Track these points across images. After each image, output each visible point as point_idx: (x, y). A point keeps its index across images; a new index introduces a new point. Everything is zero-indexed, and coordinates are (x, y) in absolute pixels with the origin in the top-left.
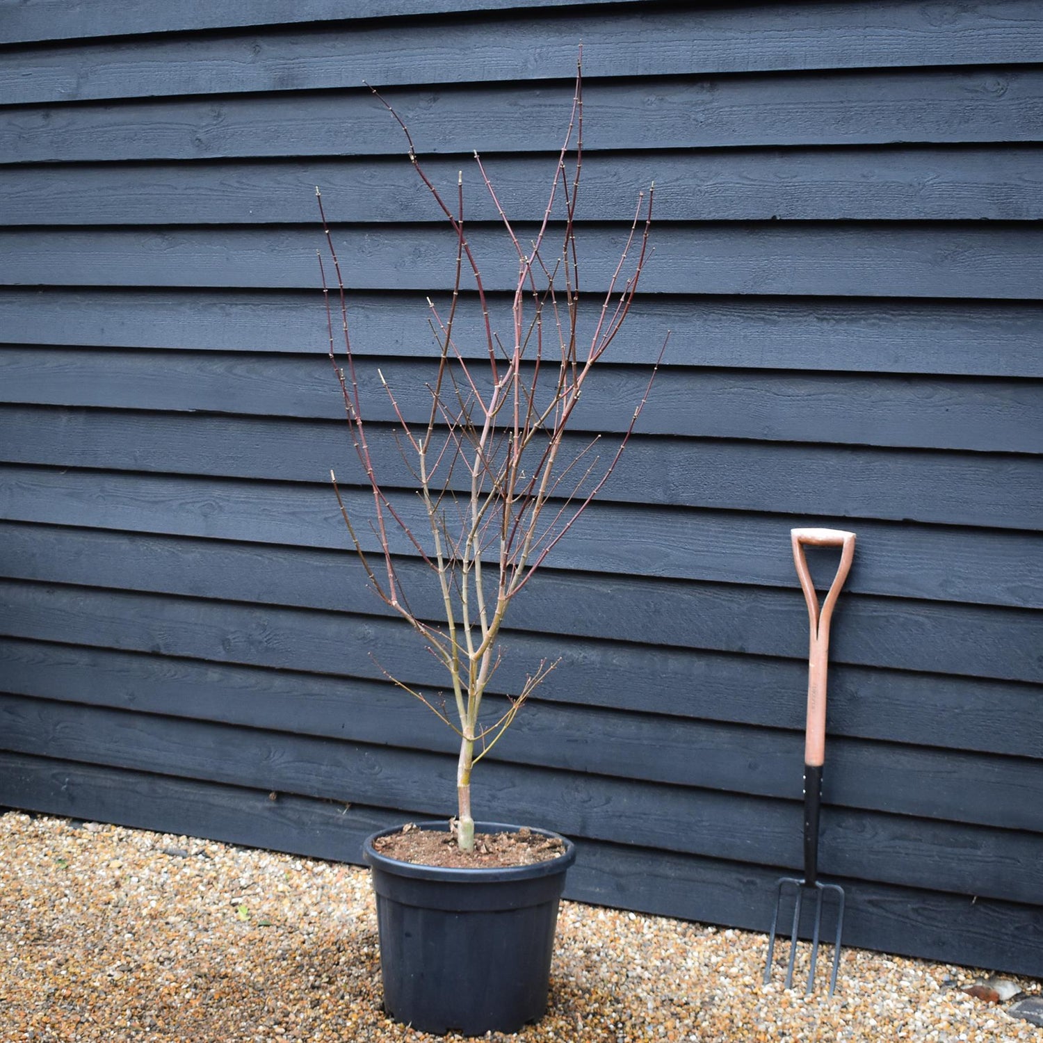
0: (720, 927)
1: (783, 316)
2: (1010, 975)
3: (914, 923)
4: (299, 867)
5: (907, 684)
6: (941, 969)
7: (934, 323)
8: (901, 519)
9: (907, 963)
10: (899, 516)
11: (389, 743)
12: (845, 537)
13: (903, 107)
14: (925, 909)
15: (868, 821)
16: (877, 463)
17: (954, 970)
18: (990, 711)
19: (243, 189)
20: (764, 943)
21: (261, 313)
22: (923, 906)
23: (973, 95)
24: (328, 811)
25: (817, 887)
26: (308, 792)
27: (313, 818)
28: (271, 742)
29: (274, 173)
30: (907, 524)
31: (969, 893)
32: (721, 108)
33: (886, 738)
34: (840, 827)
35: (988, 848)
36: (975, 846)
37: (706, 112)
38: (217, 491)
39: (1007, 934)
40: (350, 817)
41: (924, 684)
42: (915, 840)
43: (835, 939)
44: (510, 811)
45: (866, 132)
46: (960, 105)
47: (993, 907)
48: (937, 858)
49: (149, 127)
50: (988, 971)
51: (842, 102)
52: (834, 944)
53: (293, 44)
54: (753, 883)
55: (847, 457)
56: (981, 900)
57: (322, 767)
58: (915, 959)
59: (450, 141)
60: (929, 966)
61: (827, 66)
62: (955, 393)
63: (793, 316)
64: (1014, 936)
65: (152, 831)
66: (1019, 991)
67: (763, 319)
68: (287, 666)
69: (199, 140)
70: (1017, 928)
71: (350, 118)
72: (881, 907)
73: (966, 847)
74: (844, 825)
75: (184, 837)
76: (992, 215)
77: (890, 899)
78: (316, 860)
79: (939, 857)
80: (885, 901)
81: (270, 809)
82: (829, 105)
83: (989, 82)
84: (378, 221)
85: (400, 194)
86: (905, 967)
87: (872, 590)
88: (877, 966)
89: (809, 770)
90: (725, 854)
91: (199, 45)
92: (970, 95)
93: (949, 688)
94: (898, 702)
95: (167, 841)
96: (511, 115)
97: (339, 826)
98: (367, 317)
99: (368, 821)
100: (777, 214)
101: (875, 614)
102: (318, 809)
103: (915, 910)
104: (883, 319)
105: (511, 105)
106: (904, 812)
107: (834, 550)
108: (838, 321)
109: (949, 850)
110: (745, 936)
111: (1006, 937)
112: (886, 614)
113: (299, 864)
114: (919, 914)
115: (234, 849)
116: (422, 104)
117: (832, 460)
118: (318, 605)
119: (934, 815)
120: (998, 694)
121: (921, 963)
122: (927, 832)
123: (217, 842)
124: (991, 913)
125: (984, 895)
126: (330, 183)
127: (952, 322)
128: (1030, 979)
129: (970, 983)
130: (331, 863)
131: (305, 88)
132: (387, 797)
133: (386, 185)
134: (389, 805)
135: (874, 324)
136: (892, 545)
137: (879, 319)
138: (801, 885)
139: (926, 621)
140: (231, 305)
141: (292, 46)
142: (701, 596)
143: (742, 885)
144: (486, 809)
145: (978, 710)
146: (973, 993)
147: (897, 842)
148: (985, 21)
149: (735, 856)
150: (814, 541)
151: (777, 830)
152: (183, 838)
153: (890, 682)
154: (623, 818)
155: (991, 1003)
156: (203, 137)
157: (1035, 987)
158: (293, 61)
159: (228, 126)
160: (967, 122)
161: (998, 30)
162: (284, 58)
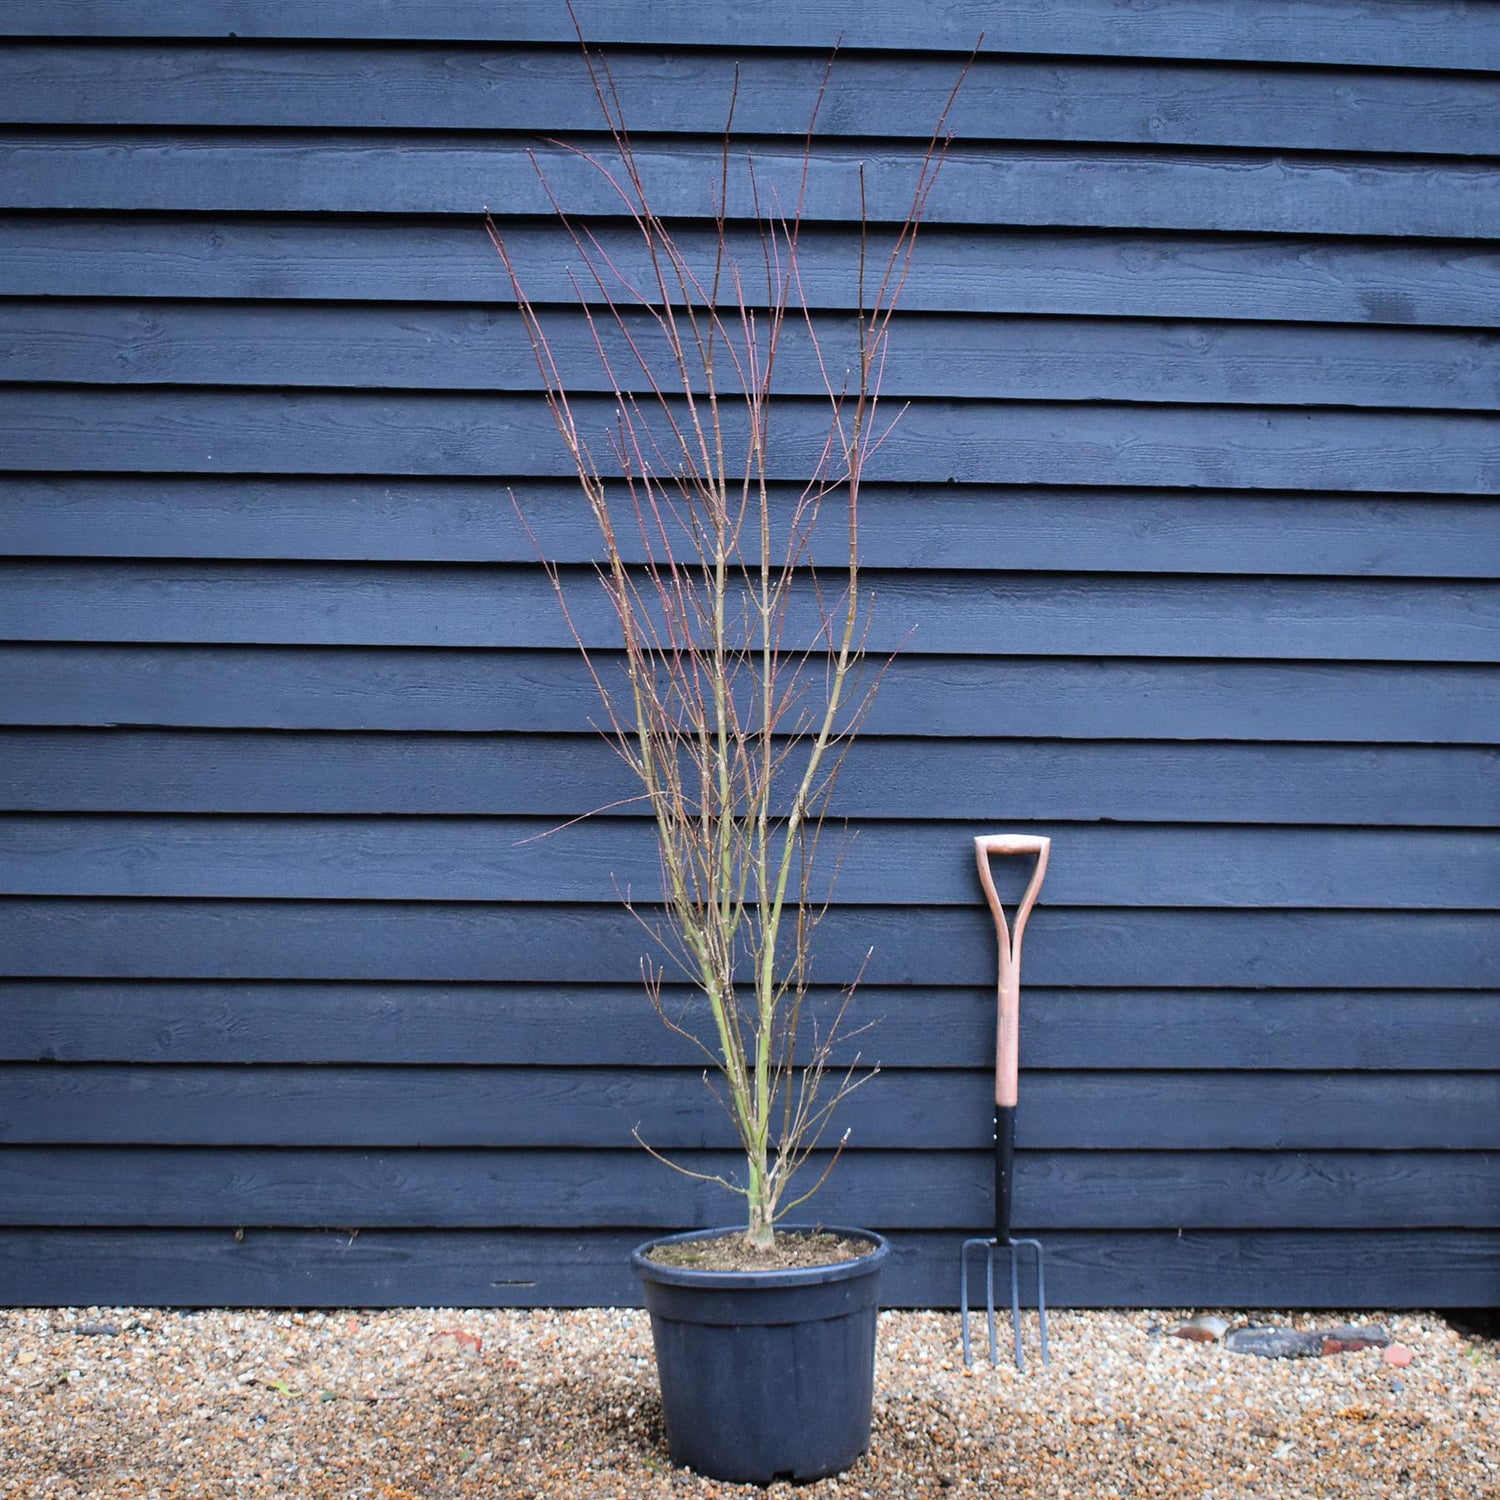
1: (954, 593)
2: (1212, 1309)
3: (1107, 1270)
4: (287, 1324)
5: (1101, 1002)
6: (1139, 1316)
7: (1131, 599)
8: (1097, 819)
9: (1102, 1315)
10: (1096, 817)
12: (1040, 842)
13: (1098, 360)
14: (1117, 1252)
15: (1054, 1162)
16: (1065, 758)
17: (1154, 1314)
18: (1194, 1023)
19: (195, 426)
20: (932, 1319)
21: (221, 592)
22: (1115, 1248)
23: (1176, 350)
24: (322, 1244)
25: (1011, 1245)
26: (296, 1222)
27: (299, 1255)
28: (231, 1163)
29: (243, 405)
30: (1106, 823)
31: (1175, 1226)
33: (1080, 1066)
34: (1023, 1173)
35: (1191, 1173)
36: (1178, 1174)
38: (145, 833)
39: (1211, 1266)
40: (355, 1248)
41: (1122, 1001)
42: (1110, 1176)
43: (1011, 1301)
44: (596, 1209)
45: (1058, 386)
46: (1163, 361)
47: (1194, 1238)
48: (1135, 1193)
49: (36, 336)
50: (1188, 1309)
51: (1027, 351)
52: (1011, 1308)
53: (274, 237)
54: (912, 1252)
55: (1029, 751)
56: (1187, 1231)
57: (316, 1187)
58: (1107, 1309)
59: (516, 375)
60: (1125, 1315)
61: (1014, 310)
62: (1153, 677)
63: (966, 593)
64: (1218, 1266)
65: (37, 1307)
66: (1228, 1326)
67: (930, 597)
68: (264, 1059)
69: (125, 358)
70: (1222, 1258)
71: (367, 339)
72: (1068, 1258)
73: (1166, 1176)
74: (1026, 1170)
75: (96, 1308)
76: (1202, 483)
77: (1078, 1246)
78: (303, 1310)
79: (1138, 1191)
80: (1073, 1250)
81: (230, 1253)
82: (1013, 354)
83: (1191, 336)
84: (411, 473)
85: (441, 440)
86: (1101, 1320)
87: (1066, 901)
88: (1070, 1324)
89: (1001, 1111)
91: (121, 230)
92: (1172, 350)
94: (1092, 1024)
95: (68, 1316)
97: (341, 1261)
98: (387, 595)
99: (384, 1249)
100: (954, 477)
101: (1063, 927)
102: (306, 1243)
103: (1108, 1256)
104: (1072, 595)
106: (1100, 1147)
107: (1024, 861)
108: (1019, 598)
109: (1148, 1182)
110: (906, 1316)
111: (1210, 1269)
112: (1078, 926)
113: (283, 1319)
114: (1113, 1259)
115: (177, 1313)
116: (472, 326)
117: (1012, 755)
118: (314, 975)
119: (1136, 1145)
120: (1203, 1002)
121: (1115, 1312)
122: (1123, 1166)
123: (147, 1307)
124: (1192, 1245)
125: (1187, 1225)
126: (334, 423)
127: (1150, 598)
128: (1233, 1310)
129: (1176, 1327)
130: (329, 1310)
131: (301, 297)
132: (419, 1213)
133: (419, 428)
134: (422, 1224)
135: (1062, 602)
136: (1083, 849)
137: (1068, 596)
138: (992, 1245)
139: (1123, 930)
140: (171, 581)
141: (275, 242)
142: (853, 923)
143: (899, 1257)
144: (563, 1211)
145: (1182, 1023)
146: (1185, 1335)
147: (1090, 1182)
148: (1187, 271)
150: (1006, 850)
151: (945, 1186)
152: (93, 1310)
153: (1081, 1001)
155: (1207, 1343)
156: (131, 355)
157: (1242, 1319)
158: (278, 261)
159: (170, 341)
160: (1171, 379)
161: (1202, 282)
162: (263, 257)
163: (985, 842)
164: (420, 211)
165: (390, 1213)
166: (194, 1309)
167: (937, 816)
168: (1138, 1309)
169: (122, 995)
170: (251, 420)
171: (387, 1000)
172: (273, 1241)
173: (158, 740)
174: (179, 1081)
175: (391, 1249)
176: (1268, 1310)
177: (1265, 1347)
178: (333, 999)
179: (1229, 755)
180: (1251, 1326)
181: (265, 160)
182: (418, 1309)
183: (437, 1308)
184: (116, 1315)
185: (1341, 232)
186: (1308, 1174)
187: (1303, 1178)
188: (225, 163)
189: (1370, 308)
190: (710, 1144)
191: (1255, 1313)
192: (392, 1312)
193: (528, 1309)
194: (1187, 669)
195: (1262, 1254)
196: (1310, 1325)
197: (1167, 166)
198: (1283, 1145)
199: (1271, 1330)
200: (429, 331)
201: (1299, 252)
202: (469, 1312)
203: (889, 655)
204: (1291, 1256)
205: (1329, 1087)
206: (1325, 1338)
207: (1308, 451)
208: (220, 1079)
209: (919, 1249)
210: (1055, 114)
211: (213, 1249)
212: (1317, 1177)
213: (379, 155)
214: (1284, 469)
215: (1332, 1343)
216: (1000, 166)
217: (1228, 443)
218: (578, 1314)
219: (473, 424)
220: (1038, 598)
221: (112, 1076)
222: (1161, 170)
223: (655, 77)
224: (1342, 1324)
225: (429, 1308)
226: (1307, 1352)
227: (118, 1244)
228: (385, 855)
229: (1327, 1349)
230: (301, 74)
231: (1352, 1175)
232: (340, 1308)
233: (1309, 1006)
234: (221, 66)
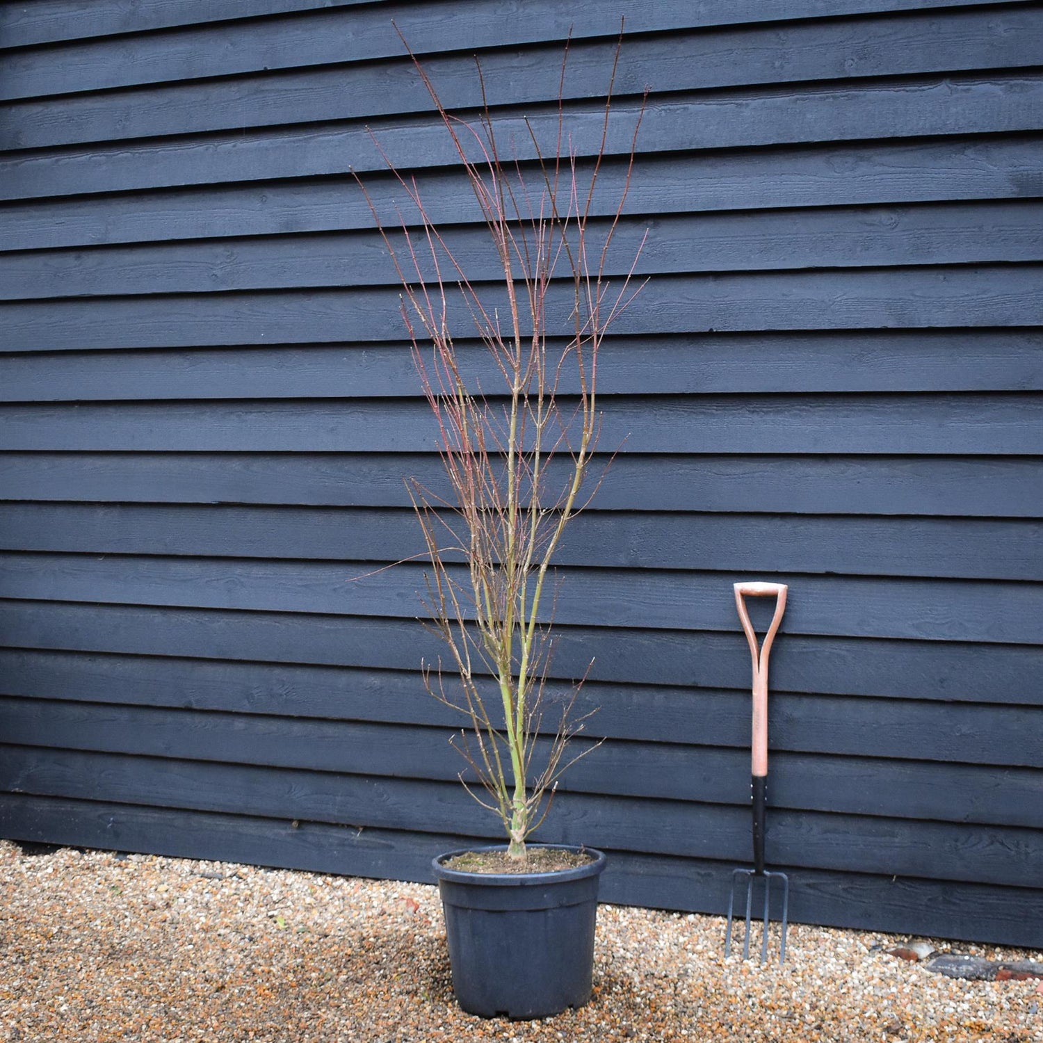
0: (683, 913)
1: (720, 410)
2: (924, 937)
3: (844, 900)
4: (321, 883)
5: (832, 705)
6: (868, 936)
7: (845, 412)
8: (824, 572)
9: (840, 933)
10: (822, 570)
11: (396, 775)
12: (779, 588)
13: (814, 239)
14: (852, 888)
15: (804, 819)
16: (802, 527)
17: (879, 936)
18: (902, 725)
19: (255, 315)
20: (721, 923)
21: (273, 419)
22: (851, 885)
23: (872, 227)
24: (343, 834)
25: (764, 876)
26: (326, 819)
27: (330, 840)
28: (292, 778)
29: (281, 301)
30: (830, 575)
31: (890, 873)
32: (664, 242)
33: (818, 751)
34: (782, 825)
35: (904, 836)
36: (893, 835)
37: (651, 245)
38: (238, 570)
39: (921, 905)
40: (362, 838)
41: (847, 705)
42: (844, 832)
43: (781, 917)
45: (784, 260)
46: (862, 236)
47: (909, 884)
48: (862, 846)
49: (171, 265)
50: (907, 936)
51: (764, 235)
53: (295, 194)
54: (709, 875)
55: (778, 522)
56: (900, 878)
57: (337, 798)
58: (847, 929)
60: (858, 935)
61: (751, 207)
62: (864, 469)
63: (728, 410)
64: (927, 906)
65: (189, 859)
66: (933, 951)
67: (703, 413)
68: (305, 714)
69: (216, 275)
70: (930, 900)
71: (347, 255)
72: (818, 889)
73: (885, 836)
74: (784, 823)
75: (218, 862)
76: (891, 324)
77: (825, 881)
78: (334, 875)
79: (864, 845)
80: (821, 884)
81: (292, 835)
82: (753, 238)
83: (884, 217)
84: (374, 340)
86: (839, 937)
87: (802, 631)
88: (816, 937)
89: (755, 780)
90: (685, 853)
91: (213, 196)
92: (868, 228)
93: (866, 707)
94: (826, 721)
95: (203, 866)
96: (485, 250)
97: (353, 846)
98: (365, 419)
99: (379, 841)
100: (713, 327)
101: (805, 650)
102: (334, 833)
103: (845, 890)
104: (804, 410)
105: (485, 242)
106: (834, 810)
107: (771, 599)
108: (767, 413)
109: (871, 839)
110: (704, 919)
111: (920, 907)
112: (814, 649)
113: (320, 880)
114: (849, 893)
115: (263, 870)
117: (764, 526)
118: (329, 662)
119: (859, 811)
120: (908, 709)
121: (852, 932)
122: (852, 825)
123: (246, 865)
124: (906, 888)
125: (901, 874)
126: (331, 309)
127: (859, 411)
128: (941, 940)
129: (893, 947)
130: (348, 877)
131: (308, 230)
132: (395, 820)
133: (379, 310)
134: (397, 827)
135: (795, 415)
136: (816, 594)
137: (800, 410)
138: (752, 874)
139: (847, 653)
140: (246, 413)
141: (295, 196)
142: (659, 641)
143: (700, 878)
144: (481, 825)
145: (892, 724)
146: (896, 954)
147: (829, 835)
148: (879, 169)
149: (694, 853)
150: (753, 593)
151: (728, 830)
152: (217, 863)
153: (819, 704)
154: (598, 827)
155: (912, 961)
156: (219, 273)
157: (946, 946)
158: (296, 209)
159: (240, 263)
160: (867, 249)
161: (890, 176)
162: (288, 206)
163: (740, 586)
164: (373, 170)
165: (379, 818)
166: (273, 869)
167: (711, 568)
169: (230, 669)
170: (286, 310)
171: (375, 680)
172: (316, 830)
173: (242, 512)
175: (383, 842)
176: (969, 943)
177: (954, 969)
178: (344, 679)
179: (922, 526)
180: (953, 954)
181: (287, 145)
182: (398, 881)
183: (408, 882)
185: (992, 131)
186: (992, 843)
187: (988, 845)
188: (267, 149)
189: (1017, 186)
191: (956, 943)
192: (383, 882)
194: (890, 462)
195: (960, 900)
196: (999, 956)
197: (862, 93)
198: (969, 820)
199: (966, 958)
201: (964, 148)
203: (612, 454)
204: (982, 904)
205: (1007, 779)
206: (1001, 968)
207: (975, 297)
208: (283, 725)
209: (714, 873)
210: (777, 64)
211: (282, 832)
212: (998, 845)
213: (351, 136)
214: (955, 312)
215: (1004, 972)
216: (741, 104)
217: (913, 295)
219: (411, 306)
220: (778, 412)
222: (857, 96)
223: (512, 67)
224: (1023, 959)
225: (403, 881)
226: (984, 976)
228: (369, 587)
229: (999, 977)
230: (306, 89)
231: (1027, 846)
232: (354, 876)
233: (989, 716)
234: (263, 88)
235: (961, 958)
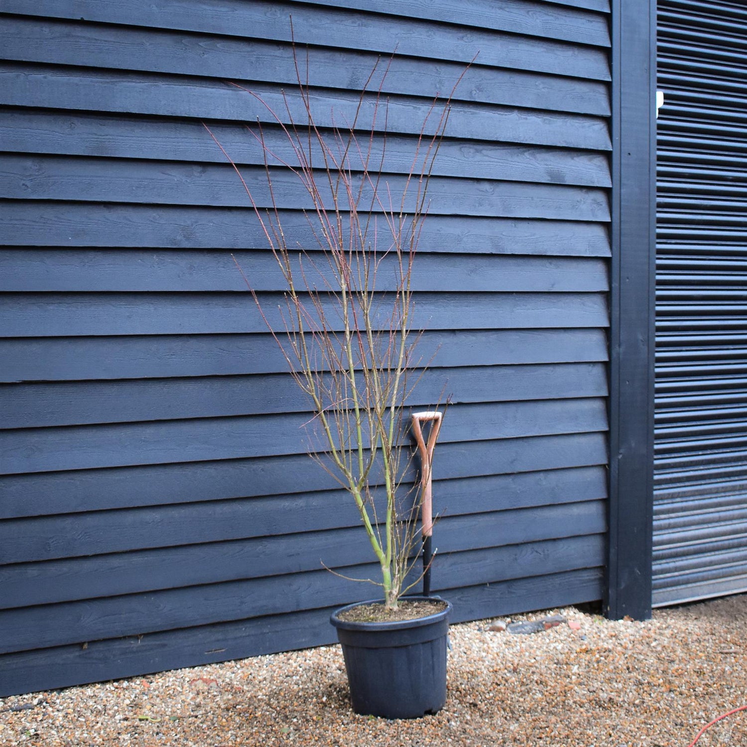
5: (457, 485)
6: (472, 624)
8: (457, 402)
12: (438, 414)
13: (454, 197)
14: (462, 597)
17: (477, 623)
18: (492, 491)
19: (61, 222)
21: (74, 309)
24: (124, 645)
27: (115, 652)
29: (84, 211)
30: (460, 404)
31: (486, 582)
35: (491, 557)
36: (486, 559)
40: (141, 644)
41: (464, 483)
42: (461, 563)
45: (440, 208)
46: (478, 198)
56: (490, 583)
57: (122, 615)
58: (459, 624)
64: (500, 598)
66: (505, 623)
68: (98, 552)
69: (26, 185)
70: (502, 594)
71: (147, 179)
73: (482, 560)
76: (494, 252)
78: (115, 681)
79: (472, 568)
85: (182, 230)
91: (22, 117)
92: (481, 193)
94: (454, 495)
97: (134, 652)
98: (155, 309)
99: (154, 643)
102: (117, 645)
103: (459, 599)
104: (445, 302)
108: (425, 304)
109: (475, 564)
113: (110, 687)
115: (55, 693)
116: (195, 173)
118: (122, 506)
119: (471, 548)
121: (463, 625)
122: (465, 558)
123: (39, 692)
124: (491, 590)
125: (491, 581)
126: (130, 221)
127: (473, 303)
128: (505, 617)
130: (129, 679)
131: (117, 156)
132: (173, 622)
133: (171, 224)
134: (175, 627)
135: (440, 305)
137: (443, 302)
139: (465, 452)
140: (48, 304)
141: (101, 127)
145: (487, 491)
146: (492, 630)
147: (453, 567)
148: (486, 158)
150: (425, 419)
154: (319, 593)
155: (502, 632)
156: (28, 184)
157: (509, 620)
158: (104, 137)
159: (49, 177)
160: (481, 206)
161: (490, 163)
162: (96, 134)
163: (419, 415)
164: (174, 115)
165: (159, 624)
168: (471, 622)
170: (90, 219)
171: (156, 515)
172: (101, 647)
173: (41, 388)
174: (53, 569)
175: (158, 642)
176: (517, 614)
177: (523, 630)
178: (130, 517)
180: (513, 622)
181: (96, 85)
182: (172, 671)
183: (181, 669)
184: (24, 698)
186: (532, 553)
188: (77, 85)
189: (550, 176)
190: (303, 569)
191: (512, 616)
192: (161, 675)
193: (222, 662)
194: (487, 333)
195: (516, 590)
196: (534, 618)
197: (477, 111)
199: (520, 623)
200: (176, 175)
201: (524, 152)
202: (196, 668)
204: (526, 589)
205: (539, 513)
206: (543, 623)
207: (530, 238)
208: (75, 566)
210: (438, 86)
211: (71, 655)
212: (536, 553)
213: (151, 85)
214: (522, 245)
215: (547, 624)
216: (416, 107)
217: (502, 234)
218: (246, 661)
219: (196, 222)
220: (432, 304)
221: (18, 570)
222: (476, 113)
223: (276, 56)
224: (545, 616)
226: (540, 629)
227: (22, 660)
228: (155, 441)
229: (546, 627)
230: (114, 42)
231: (548, 550)
232: (134, 677)
235: (517, 624)
